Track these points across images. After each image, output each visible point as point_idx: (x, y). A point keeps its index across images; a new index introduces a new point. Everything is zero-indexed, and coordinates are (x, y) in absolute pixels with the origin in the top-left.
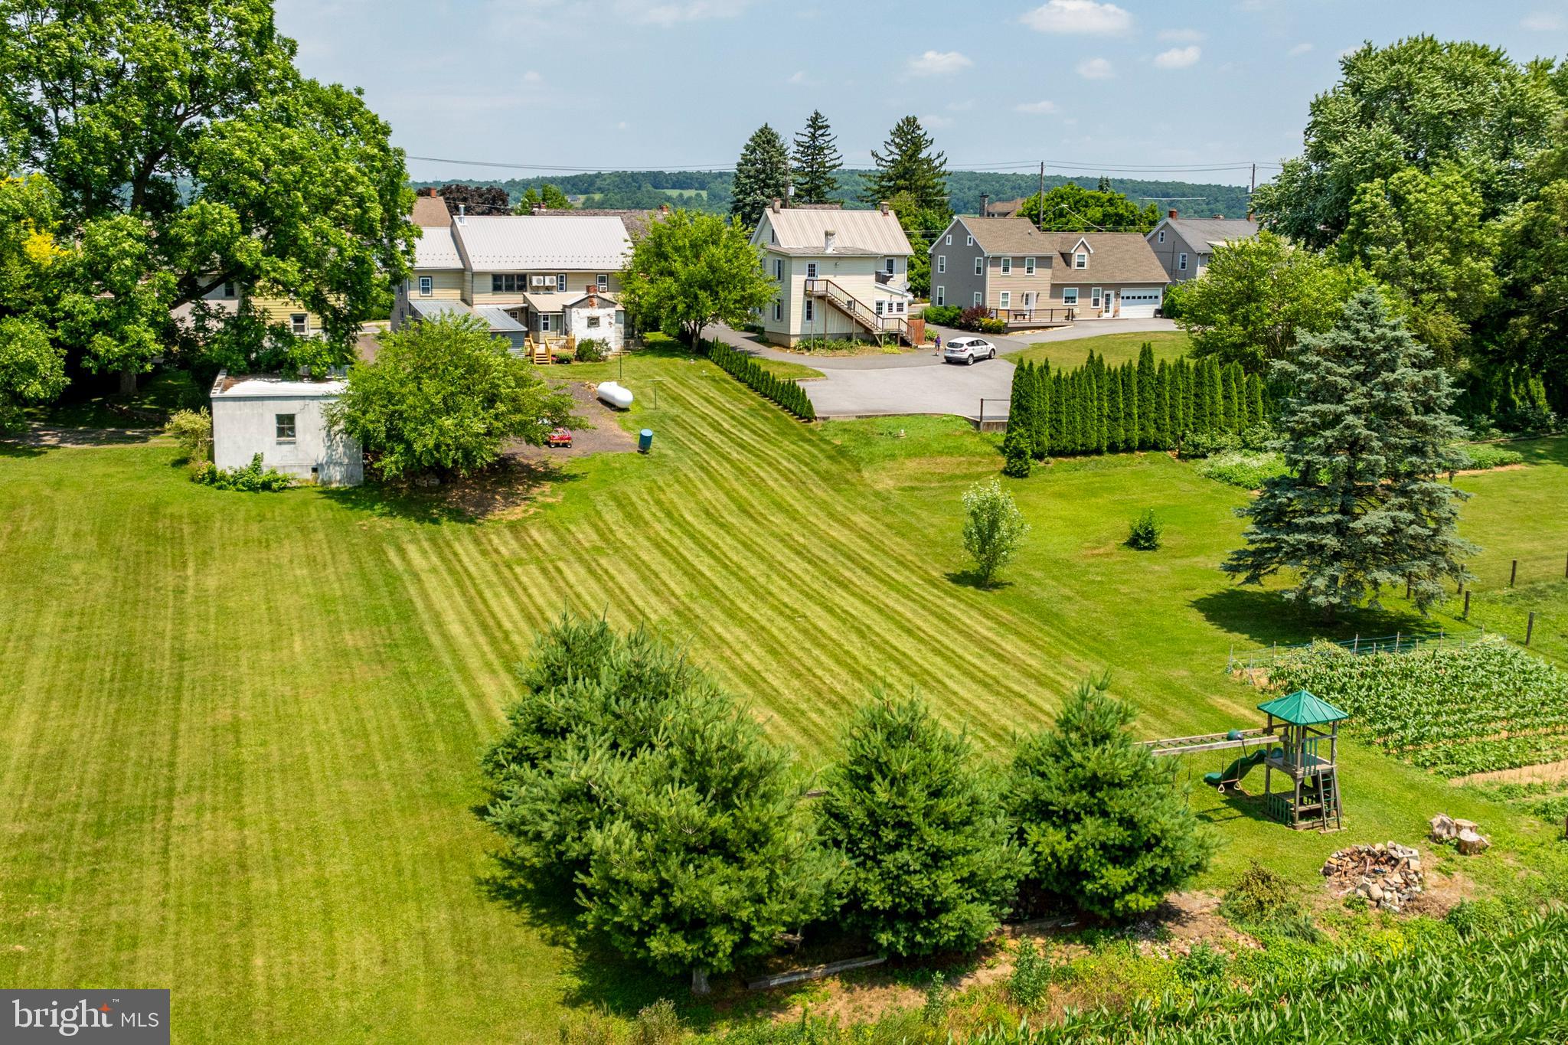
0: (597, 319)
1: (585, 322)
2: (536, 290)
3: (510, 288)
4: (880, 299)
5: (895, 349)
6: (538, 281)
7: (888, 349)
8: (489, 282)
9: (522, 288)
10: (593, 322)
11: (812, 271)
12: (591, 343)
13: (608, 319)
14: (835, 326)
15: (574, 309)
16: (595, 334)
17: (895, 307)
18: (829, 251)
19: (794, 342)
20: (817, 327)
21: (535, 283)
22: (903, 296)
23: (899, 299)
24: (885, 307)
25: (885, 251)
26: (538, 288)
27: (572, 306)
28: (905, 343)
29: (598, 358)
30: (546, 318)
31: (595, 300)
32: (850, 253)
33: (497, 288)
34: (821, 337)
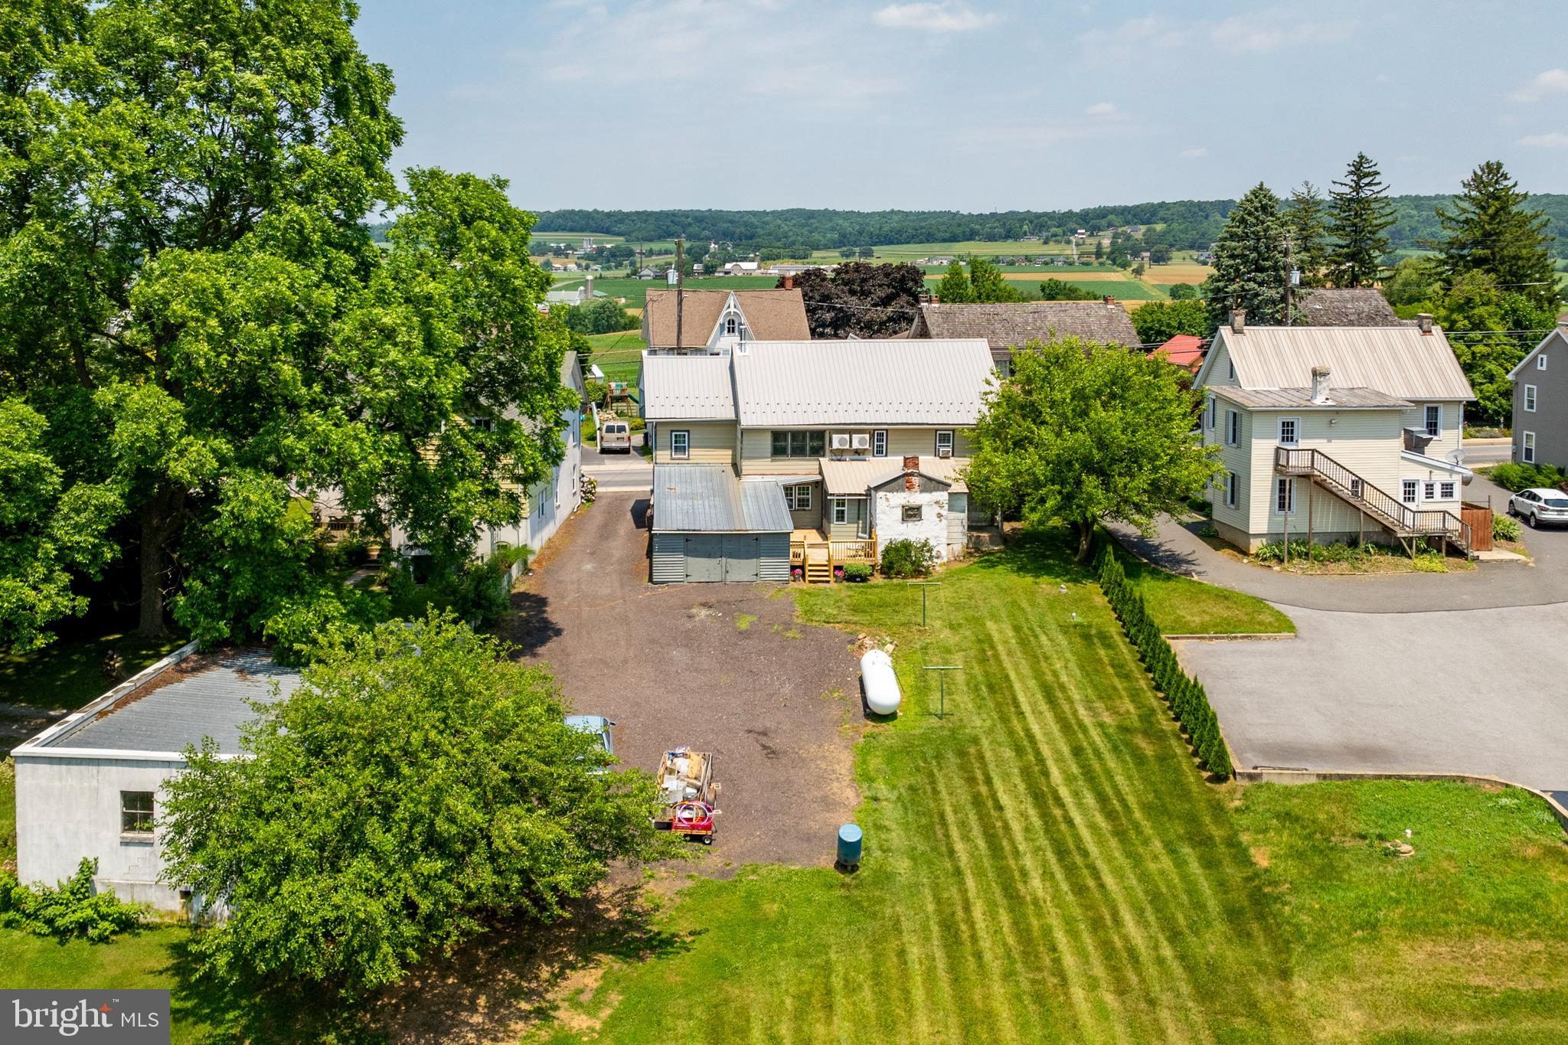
0: (919, 508)
1: (899, 513)
2: (839, 455)
3: (799, 452)
4: (1410, 477)
5: (1435, 562)
6: (841, 442)
7: (1422, 562)
8: (767, 442)
9: (818, 451)
10: (912, 513)
11: (1288, 432)
12: (906, 546)
13: (937, 509)
14: (1328, 521)
15: (880, 494)
16: (913, 532)
17: (1437, 490)
18: (1319, 401)
19: (1255, 546)
20: (1297, 521)
21: (836, 445)
22: (1451, 472)
23: (1446, 478)
24: (1420, 491)
25: (1423, 394)
26: (842, 452)
27: (878, 488)
28: (1454, 551)
29: (919, 571)
30: (841, 503)
31: (916, 480)
32: (1356, 402)
33: (778, 451)
34: (1303, 540)
